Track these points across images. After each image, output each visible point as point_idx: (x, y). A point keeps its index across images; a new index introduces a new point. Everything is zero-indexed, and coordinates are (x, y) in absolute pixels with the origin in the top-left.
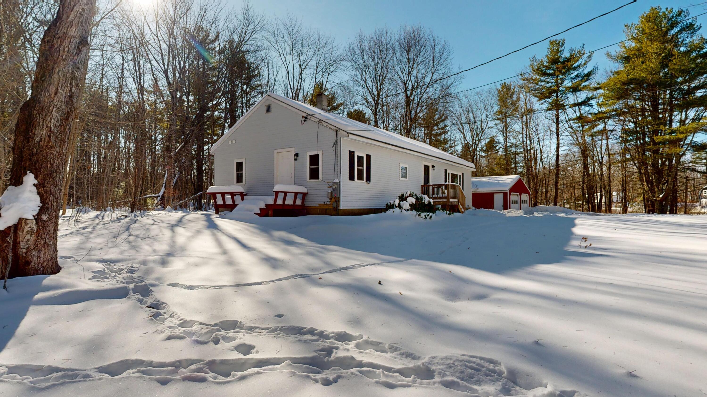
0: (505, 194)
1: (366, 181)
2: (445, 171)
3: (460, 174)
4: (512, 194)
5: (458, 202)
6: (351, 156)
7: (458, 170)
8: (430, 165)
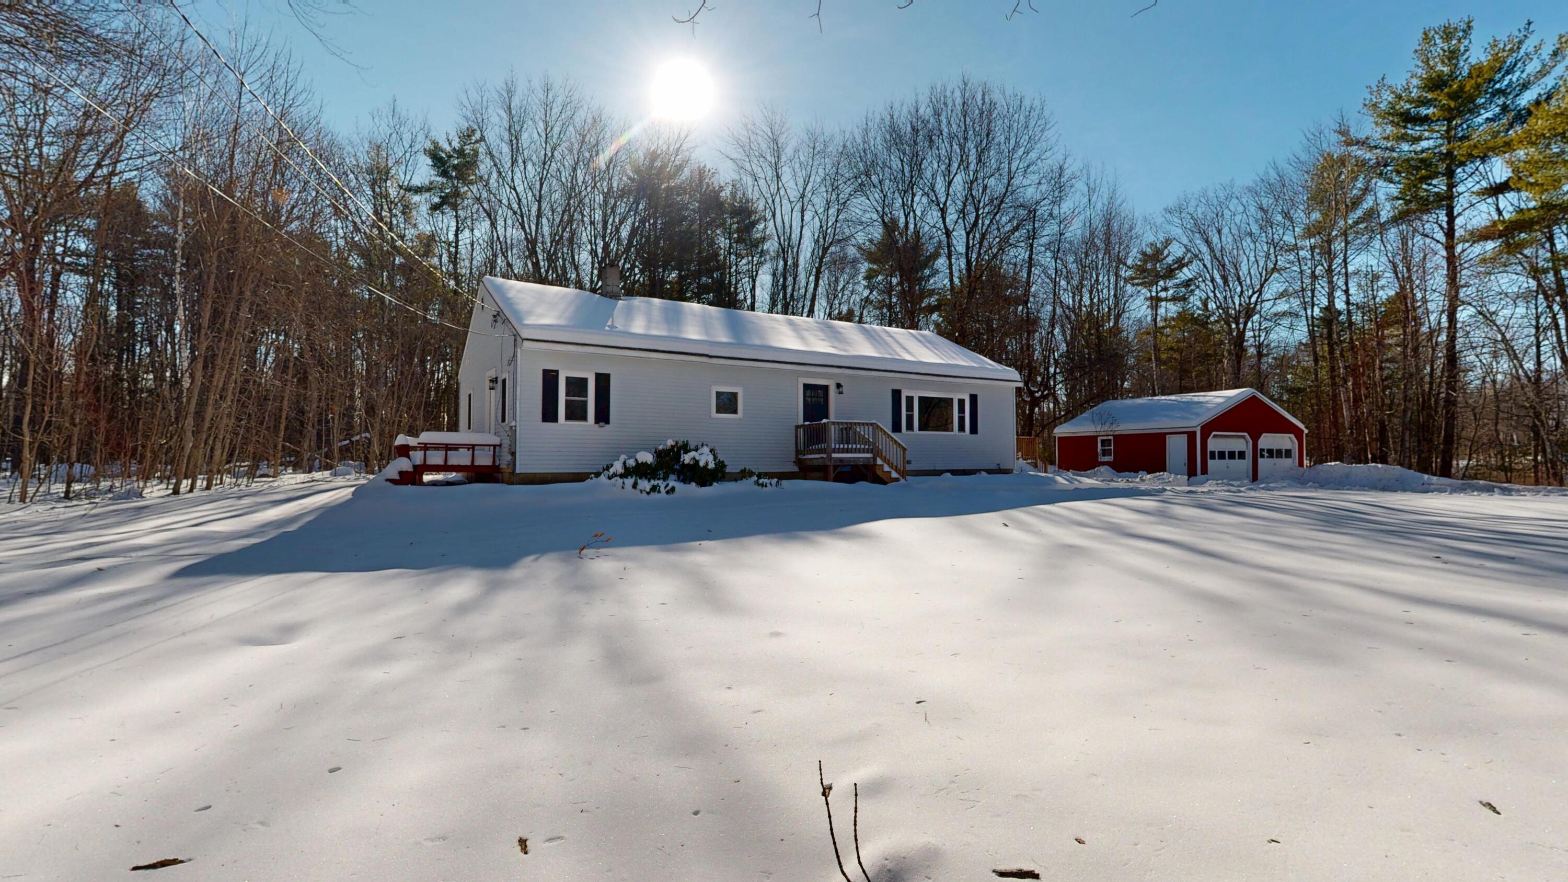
0: (1191, 436)
1: (597, 421)
2: (896, 394)
3: (961, 397)
4: (1215, 436)
5: (874, 459)
6: (550, 378)
7: (958, 388)
8: (829, 381)
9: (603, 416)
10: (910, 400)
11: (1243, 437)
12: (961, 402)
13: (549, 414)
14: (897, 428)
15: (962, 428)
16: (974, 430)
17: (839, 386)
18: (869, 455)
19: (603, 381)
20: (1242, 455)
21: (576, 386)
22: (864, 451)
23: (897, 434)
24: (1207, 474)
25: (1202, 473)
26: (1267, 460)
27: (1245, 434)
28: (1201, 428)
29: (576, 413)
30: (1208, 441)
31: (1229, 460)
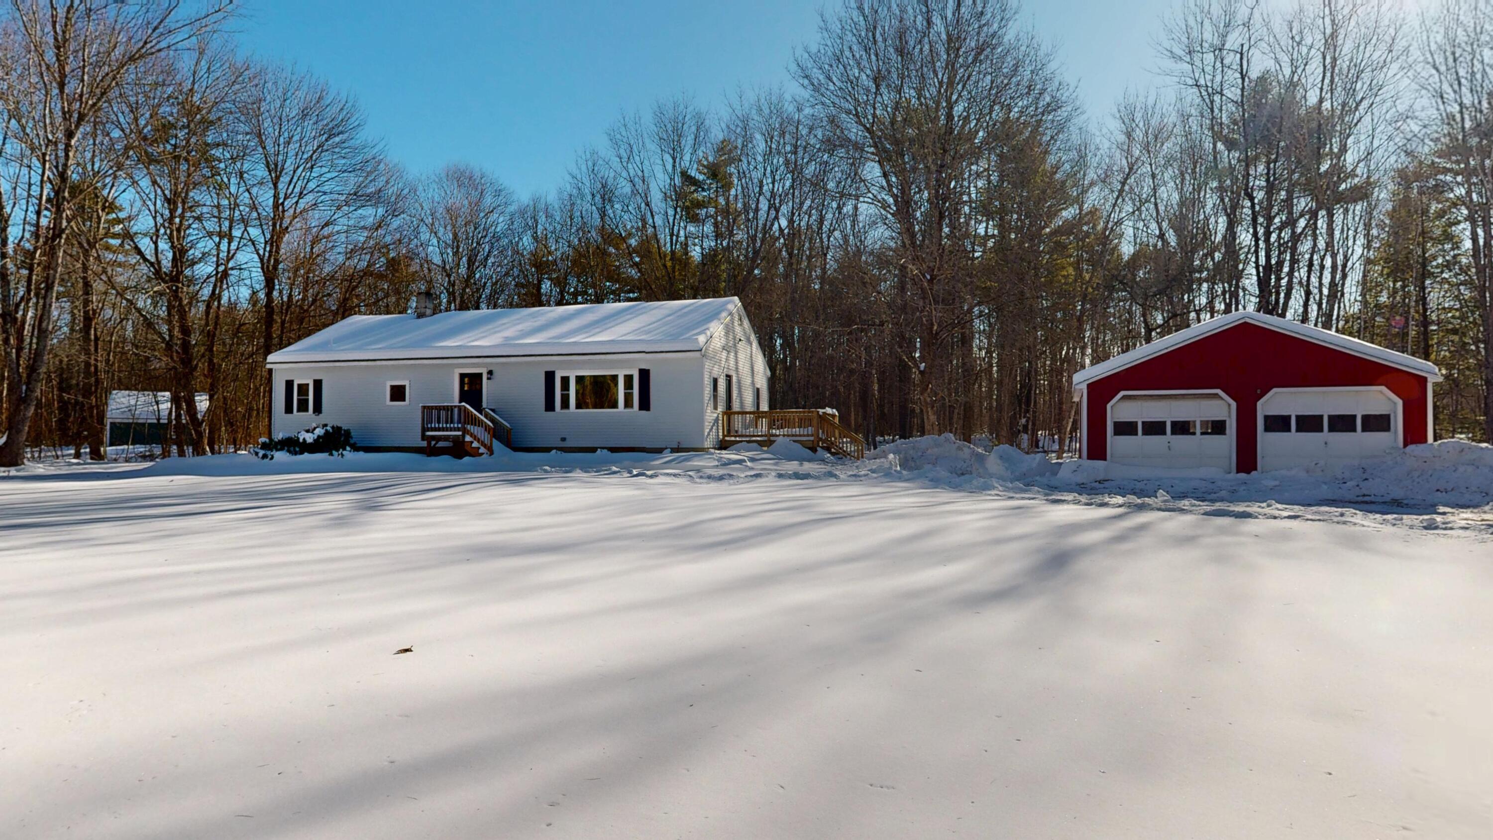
1: (314, 412)
2: (550, 377)
3: (628, 373)
4: (1124, 398)
5: (463, 436)
6: (289, 384)
8: (484, 371)
9: (318, 409)
10: (565, 381)
11: (1216, 396)
12: (629, 379)
13: (289, 409)
14: (550, 406)
15: (628, 403)
16: (645, 404)
17: (490, 373)
18: (460, 433)
19: (318, 384)
20: (1218, 428)
21: (303, 389)
22: (455, 429)
23: (550, 413)
24: (1104, 458)
25: (1090, 457)
26: (1293, 438)
27: (1218, 391)
28: (1089, 386)
29: (303, 407)
30: (1109, 406)
31: (1174, 437)
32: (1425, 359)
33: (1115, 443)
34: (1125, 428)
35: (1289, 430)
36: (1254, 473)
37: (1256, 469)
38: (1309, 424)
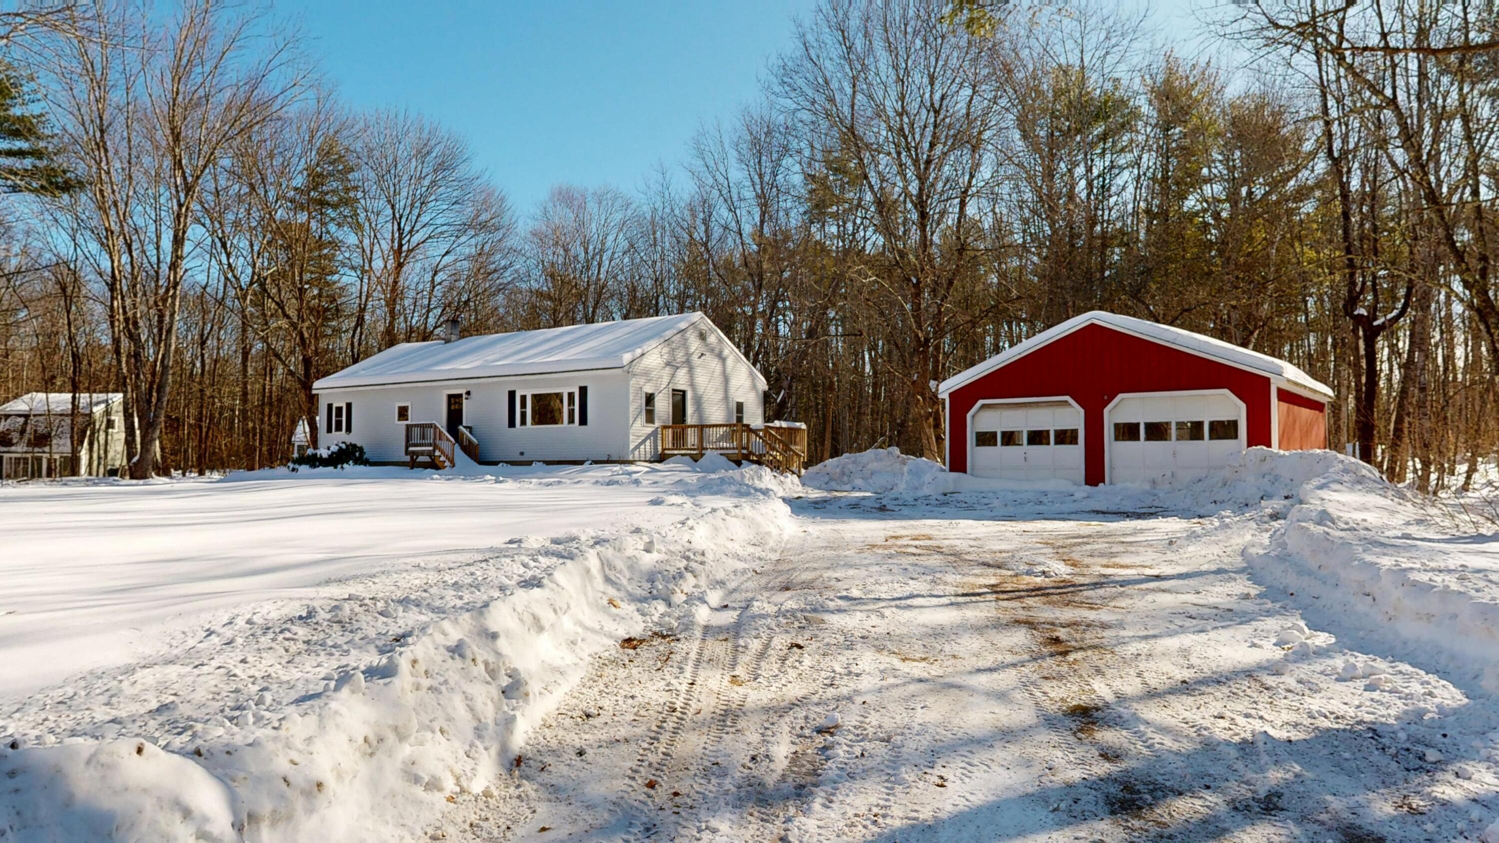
1: (346, 431)
2: (512, 394)
3: (571, 391)
4: (983, 406)
5: (434, 451)
6: (330, 406)
7: (560, 383)
8: (463, 391)
9: (349, 429)
10: (523, 398)
11: (1065, 403)
12: (571, 396)
13: (329, 430)
14: (512, 424)
15: (571, 421)
16: (583, 421)
17: (470, 394)
18: (431, 448)
19: (349, 406)
20: (1065, 437)
21: (339, 409)
23: (512, 429)
24: (964, 471)
25: (952, 470)
26: (1142, 446)
27: (1067, 398)
28: (951, 395)
29: (339, 428)
30: (969, 416)
31: (1031, 447)
32: (1273, 355)
33: (975, 454)
34: (986, 439)
35: (1138, 439)
36: (1101, 485)
37: (1103, 481)
38: (1157, 431)
